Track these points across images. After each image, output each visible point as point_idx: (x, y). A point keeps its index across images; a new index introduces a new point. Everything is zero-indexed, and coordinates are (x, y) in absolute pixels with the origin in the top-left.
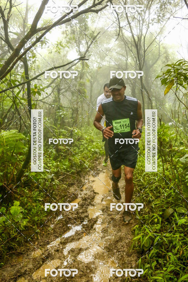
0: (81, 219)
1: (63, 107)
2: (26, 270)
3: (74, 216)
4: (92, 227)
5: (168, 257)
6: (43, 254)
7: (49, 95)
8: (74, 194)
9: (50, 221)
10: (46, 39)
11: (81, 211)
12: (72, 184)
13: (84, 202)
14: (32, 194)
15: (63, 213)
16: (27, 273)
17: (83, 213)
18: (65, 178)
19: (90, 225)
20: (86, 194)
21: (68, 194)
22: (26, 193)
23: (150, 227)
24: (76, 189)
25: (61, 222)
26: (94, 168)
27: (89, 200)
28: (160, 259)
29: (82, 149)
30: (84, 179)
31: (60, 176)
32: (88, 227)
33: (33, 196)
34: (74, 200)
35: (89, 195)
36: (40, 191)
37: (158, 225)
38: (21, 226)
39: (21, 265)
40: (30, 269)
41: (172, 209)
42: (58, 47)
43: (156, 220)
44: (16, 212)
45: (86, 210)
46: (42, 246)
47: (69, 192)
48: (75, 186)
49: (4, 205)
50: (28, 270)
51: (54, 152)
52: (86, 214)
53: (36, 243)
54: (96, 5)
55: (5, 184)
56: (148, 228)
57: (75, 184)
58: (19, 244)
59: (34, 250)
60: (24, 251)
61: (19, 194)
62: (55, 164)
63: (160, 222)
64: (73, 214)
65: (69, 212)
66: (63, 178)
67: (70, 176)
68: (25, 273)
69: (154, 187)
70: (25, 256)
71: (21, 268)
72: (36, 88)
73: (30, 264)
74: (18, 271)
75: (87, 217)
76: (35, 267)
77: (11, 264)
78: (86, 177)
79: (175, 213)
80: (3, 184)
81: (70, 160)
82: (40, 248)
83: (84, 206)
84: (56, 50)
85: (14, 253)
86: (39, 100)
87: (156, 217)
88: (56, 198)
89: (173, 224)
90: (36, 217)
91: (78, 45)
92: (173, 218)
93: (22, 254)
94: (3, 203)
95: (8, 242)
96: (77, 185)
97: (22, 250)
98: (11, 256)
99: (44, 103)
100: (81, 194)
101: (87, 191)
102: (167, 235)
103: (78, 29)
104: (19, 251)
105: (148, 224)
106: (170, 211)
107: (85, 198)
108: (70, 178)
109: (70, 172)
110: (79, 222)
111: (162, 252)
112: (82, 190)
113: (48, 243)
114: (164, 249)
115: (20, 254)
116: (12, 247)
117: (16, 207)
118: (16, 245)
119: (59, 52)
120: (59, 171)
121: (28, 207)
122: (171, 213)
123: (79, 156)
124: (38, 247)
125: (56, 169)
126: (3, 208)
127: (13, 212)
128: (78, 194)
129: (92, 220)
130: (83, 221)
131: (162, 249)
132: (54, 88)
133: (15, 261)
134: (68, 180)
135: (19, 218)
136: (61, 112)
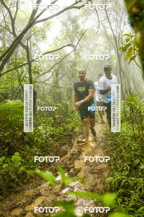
0: (68, 169)
1: (60, 87)
2: (20, 203)
3: (62, 166)
4: (76, 175)
5: (132, 196)
6: (34, 193)
7: (50, 78)
8: (64, 151)
9: (43, 170)
10: (46, 35)
11: (68, 163)
12: (64, 144)
13: (72, 156)
14: (32, 150)
15: (55, 164)
16: (21, 206)
17: (70, 164)
18: (59, 139)
19: (74, 173)
20: (74, 151)
21: (60, 150)
22: (27, 149)
23: (120, 173)
24: (66, 148)
25: (51, 170)
26: (82, 133)
27: (76, 156)
28: (126, 197)
29: (75, 120)
30: (74, 141)
31: (55, 138)
32: (72, 174)
33: (33, 151)
34: (64, 155)
35: (76, 152)
36: (38, 148)
37: (126, 171)
38: (19, 171)
39: (17, 200)
40: (24, 203)
41: (139, 160)
42: (55, 41)
43: (125, 168)
44: (16, 160)
45: (72, 162)
46: (35, 187)
47: (61, 150)
48: (66, 145)
49: (10, 157)
50: (21, 203)
51: (53, 121)
52: (72, 165)
53: (31, 185)
54: (78, 2)
55: (11, 141)
56: (119, 174)
57: (66, 144)
58: (18, 185)
59: (28, 189)
60: (20, 190)
61: (21, 149)
62: (52, 129)
63: (129, 170)
64: (62, 164)
65: (59, 164)
66: (57, 139)
67: (63, 138)
68: (19, 206)
69: (127, 145)
70: (21, 193)
71: (16, 202)
72: (35, 68)
73: (24, 199)
74: (14, 204)
75: (73, 167)
76: (27, 202)
77: (9, 199)
78: (75, 139)
79: (141, 163)
80: (9, 141)
81: (63, 126)
82: (33, 188)
83: (72, 160)
84: (54, 43)
85: (13, 191)
86: (42, 82)
87: (125, 166)
88: (50, 153)
89: (139, 171)
90: (32, 166)
91: (71, 40)
92: (139, 167)
93: (19, 192)
94: (9, 155)
95: (8, 182)
96: (68, 145)
97: (19, 189)
98: (10, 193)
99: (46, 84)
100: (70, 151)
101: (76, 149)
102: (133, 179)
103: (72, 28)
104: (17, 190)
105: (119, 172)
106: (137, 161)
107: (73, 154)
108: (63, 139)
109: (63, 135)
110: (66, 171)
111: (128, 192)
112: (71, 149)
113: (40, 185)
114: (129, 190)
115: (17, 192)
116: (11, 186)
117: (16, 156)
118: (15, 185)
119: (56, 45)
120: (54, 134)
121: (27, 158)
122: (137, 163)
123: (72, 124)
124: (32, 188)
125: (52, 133)
126: (8, 158)
127: (13, 159)
128: (68, 151)
129: (76, 169)
130: (69, 171)
131: (128, 190)
132: (54, 73)
133: (13, 197)
134: (61, 141)
135: (18, 165)
136: (57, 90)
